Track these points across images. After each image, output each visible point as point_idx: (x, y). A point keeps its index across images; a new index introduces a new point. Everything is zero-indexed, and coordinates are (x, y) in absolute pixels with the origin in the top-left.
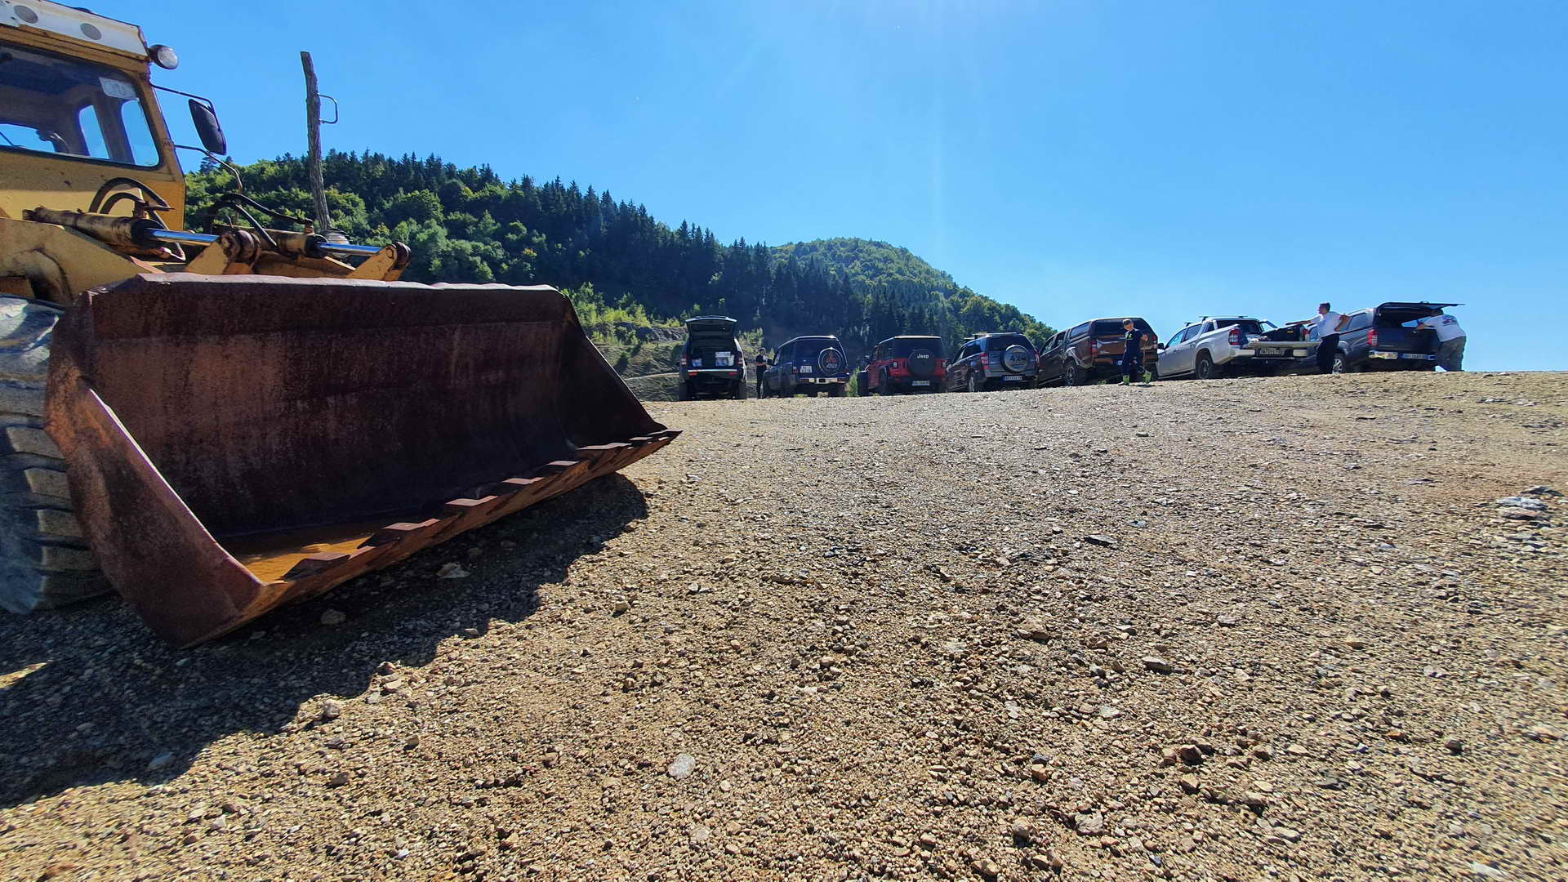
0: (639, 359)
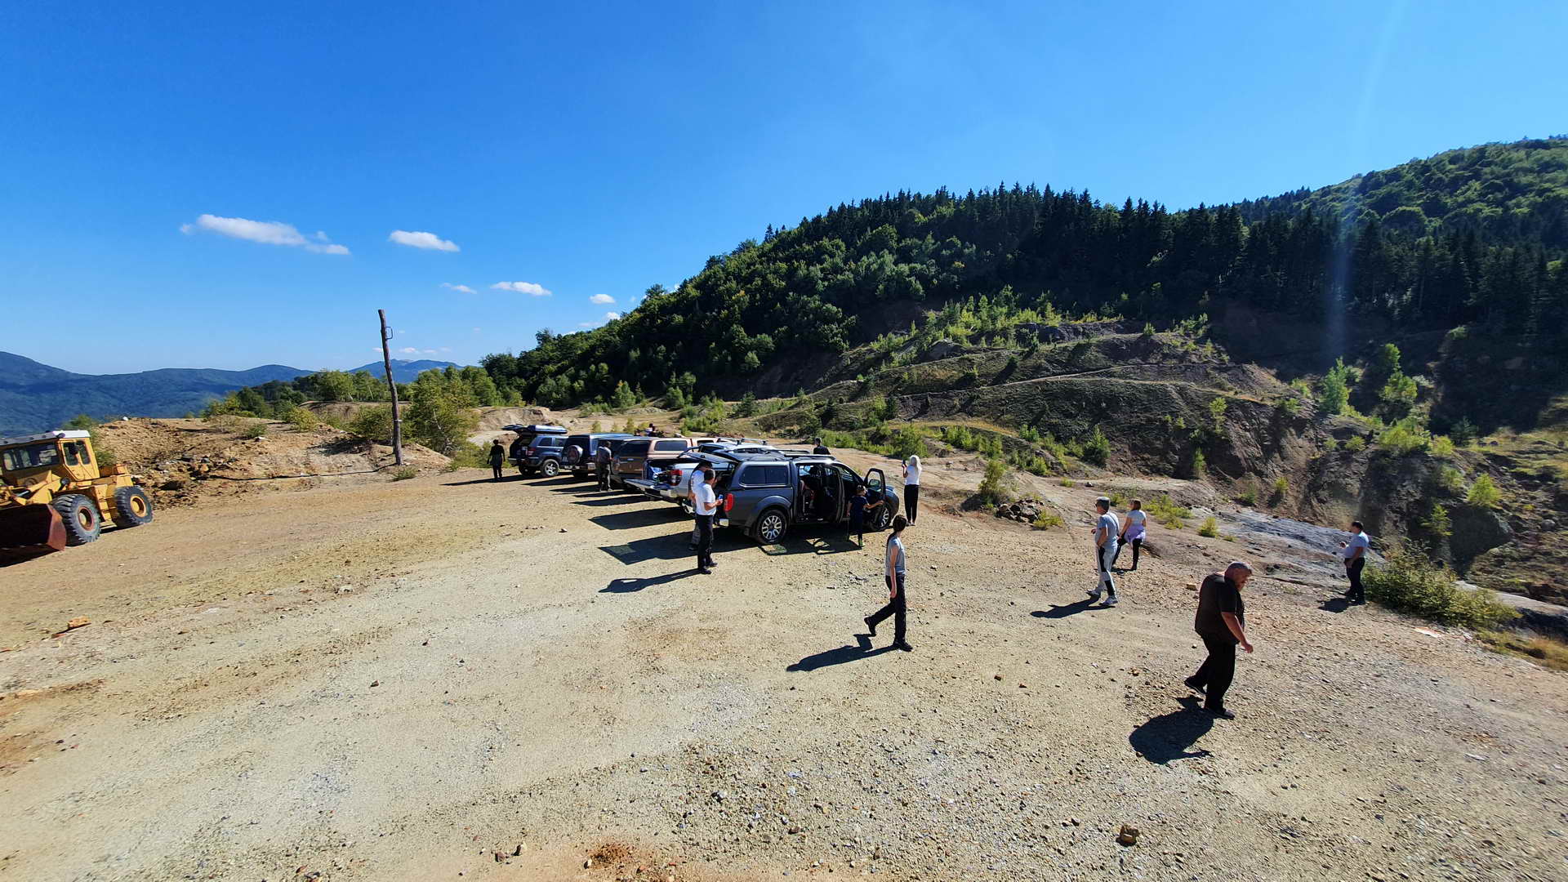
0: (1030, 362)
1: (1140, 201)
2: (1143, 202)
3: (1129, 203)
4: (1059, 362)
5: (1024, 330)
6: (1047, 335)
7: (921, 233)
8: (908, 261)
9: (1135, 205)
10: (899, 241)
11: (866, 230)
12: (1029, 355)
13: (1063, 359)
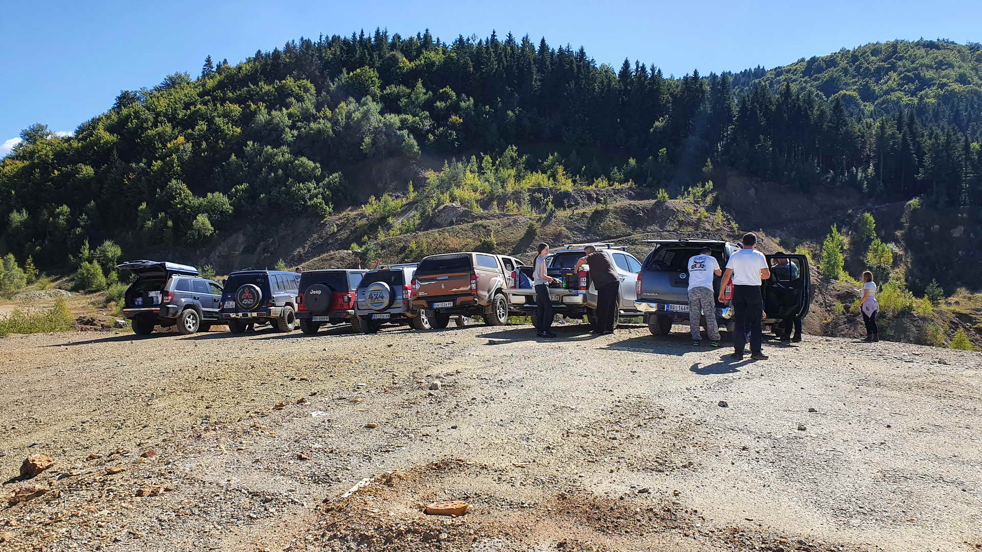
0: (550, 229)
1: (637, 63)
2: (641, 65)
3: (626, 64)
4: (580, 230)
5: (536, 194)
6: (562, 199)
7: (409, 79)
8: (398, 111)
9: (633, 67)
10: (382, 88)
11: (342, 72)
12: (547, 221)
13: (583, 225)
